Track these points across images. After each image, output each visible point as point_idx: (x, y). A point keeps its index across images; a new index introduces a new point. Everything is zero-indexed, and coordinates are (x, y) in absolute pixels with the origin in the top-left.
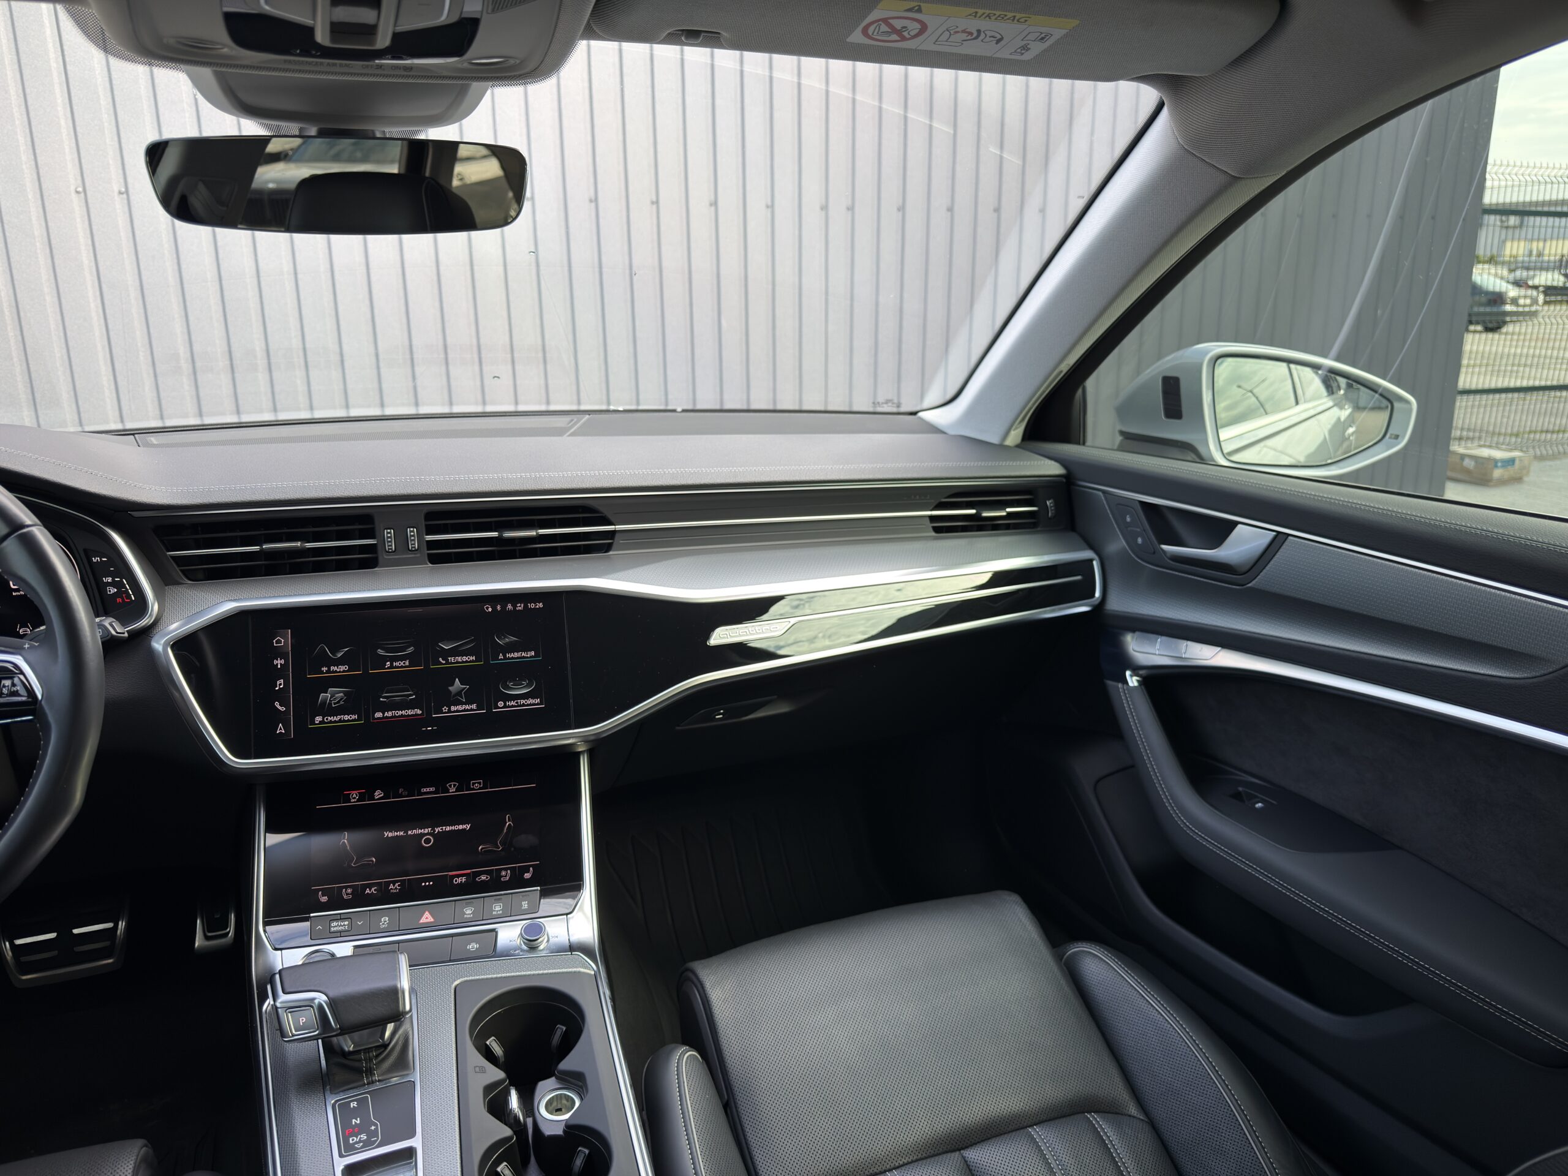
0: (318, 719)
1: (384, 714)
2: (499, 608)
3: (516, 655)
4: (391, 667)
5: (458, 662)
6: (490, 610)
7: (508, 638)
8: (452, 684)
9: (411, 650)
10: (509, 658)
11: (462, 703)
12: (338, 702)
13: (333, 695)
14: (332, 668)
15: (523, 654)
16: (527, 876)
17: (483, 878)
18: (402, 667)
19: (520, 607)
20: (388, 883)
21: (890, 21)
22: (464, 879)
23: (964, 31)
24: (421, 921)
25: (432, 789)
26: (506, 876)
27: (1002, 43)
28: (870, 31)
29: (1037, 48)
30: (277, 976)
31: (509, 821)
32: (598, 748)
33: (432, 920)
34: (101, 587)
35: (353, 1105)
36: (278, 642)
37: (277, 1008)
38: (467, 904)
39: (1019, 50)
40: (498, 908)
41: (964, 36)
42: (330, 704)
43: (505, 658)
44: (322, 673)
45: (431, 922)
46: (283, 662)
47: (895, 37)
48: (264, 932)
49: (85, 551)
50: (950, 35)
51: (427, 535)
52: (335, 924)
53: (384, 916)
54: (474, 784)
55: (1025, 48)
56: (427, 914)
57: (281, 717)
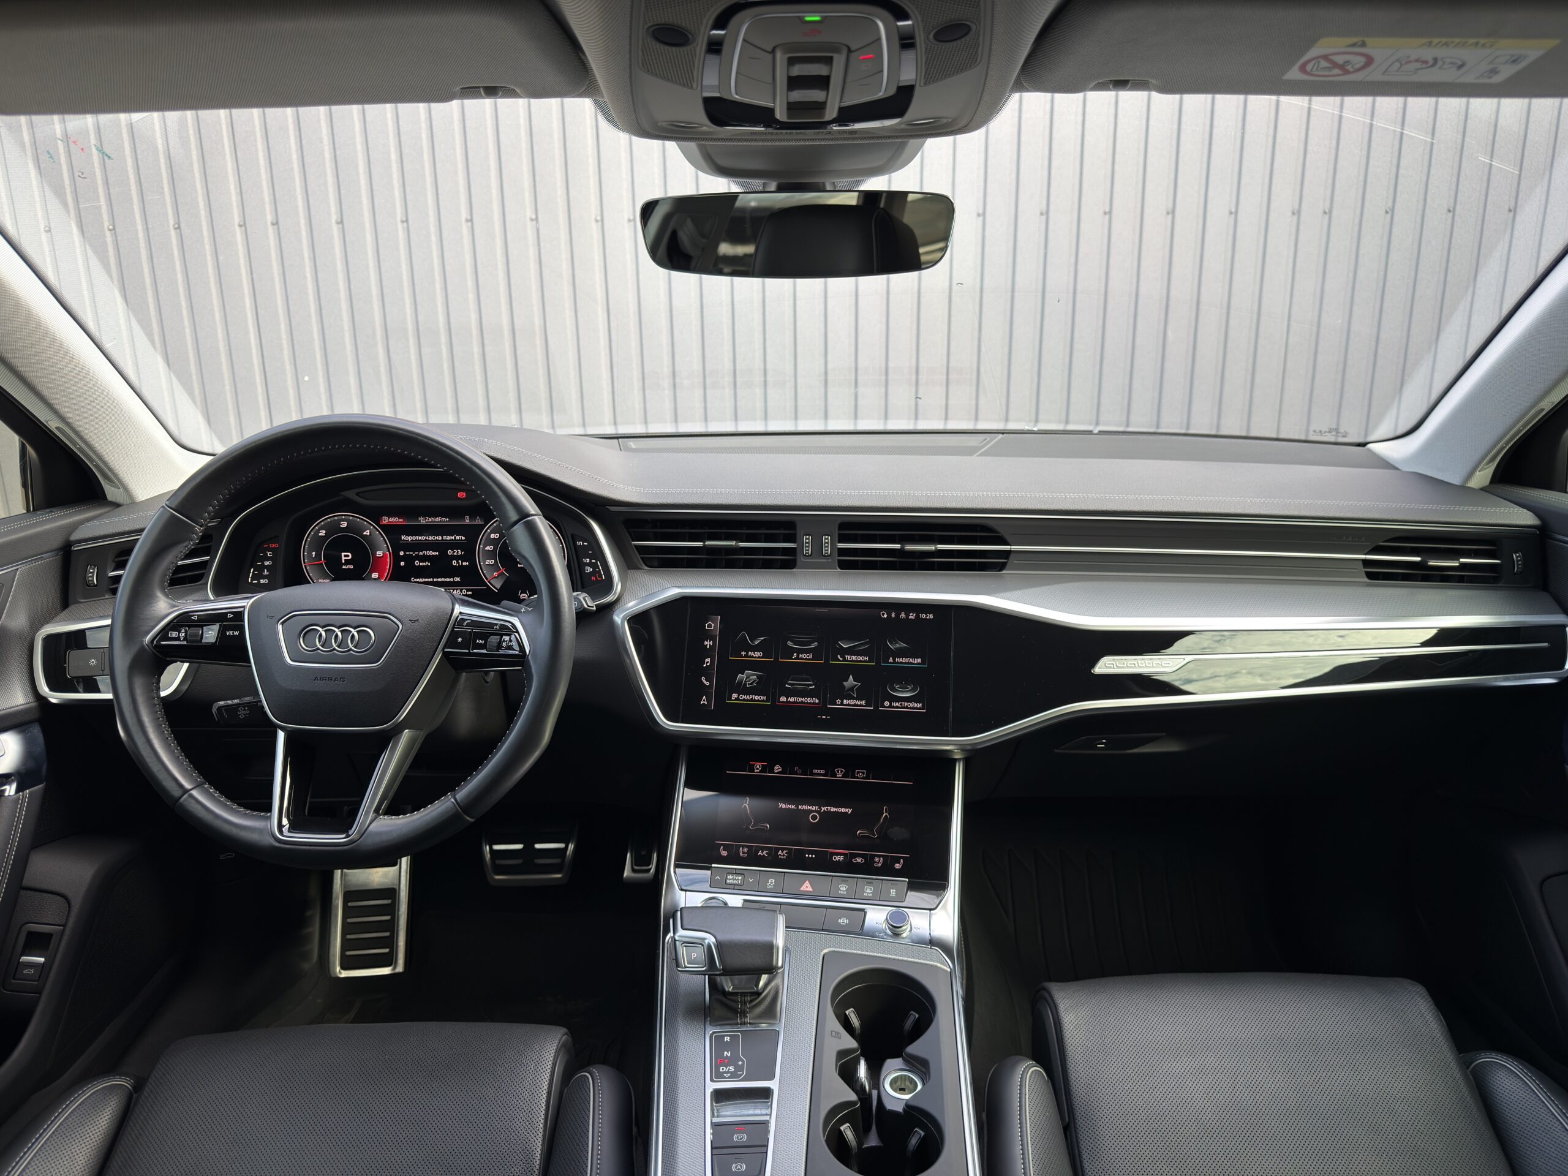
0: (735, 696)
1: (787, 699)
2: (893, 615)
3: (904, 660)
4: (797, 658)
5: (853, 661)
6: (885, 616)
7: (898, 643)
8: (847, 680)
9: (815, 644)
10: (898, 663)
11: (853, 698)
12: (752, 684)
13: (748, 677)
14: (750, 653)
15: (911, 660)
16: (898, 866)
17: (859, 860)
18: (806, 659)
19: (912, 616)
20: (778, 849)
21: (1331, 57)
22: (842, 858)
23: (1417, 61)
24: (802, 889)
25: (822, 772)
26: (879, 862)
27: (1464, 69)
28: (1309, 68)
29: (1507, 72)
30: (679, 913)
31: (886, 812)
32: (974, 758)
33: (811, 890)
34: (582, 566)
35: (727, 1039)
36: (710, 626)
37: (675, 940)
38: (842, 880)
39: (1486, 74)
40: (868, 891)
41: (1418, 65)
42: (745, 684)
43: (894, 662)
44: (742, 656)
45: (810, 891)
46: (711, 643)
47: (1336, 71)
48: (675, 874)
49: (572, 536)
50: (1401, 65)
51: (839, 543)
52: (730, 877)
53: (772, 877)
54: (858, 773)
55: (1494, 71)
56: (807, 883)
57: (705, 690)
